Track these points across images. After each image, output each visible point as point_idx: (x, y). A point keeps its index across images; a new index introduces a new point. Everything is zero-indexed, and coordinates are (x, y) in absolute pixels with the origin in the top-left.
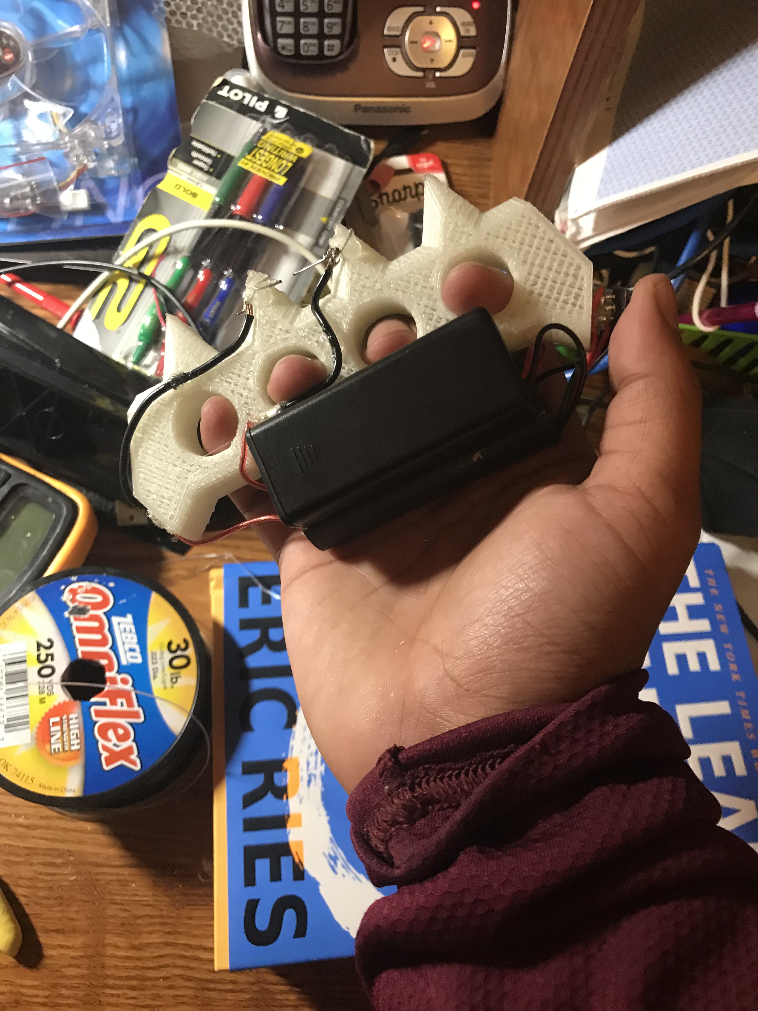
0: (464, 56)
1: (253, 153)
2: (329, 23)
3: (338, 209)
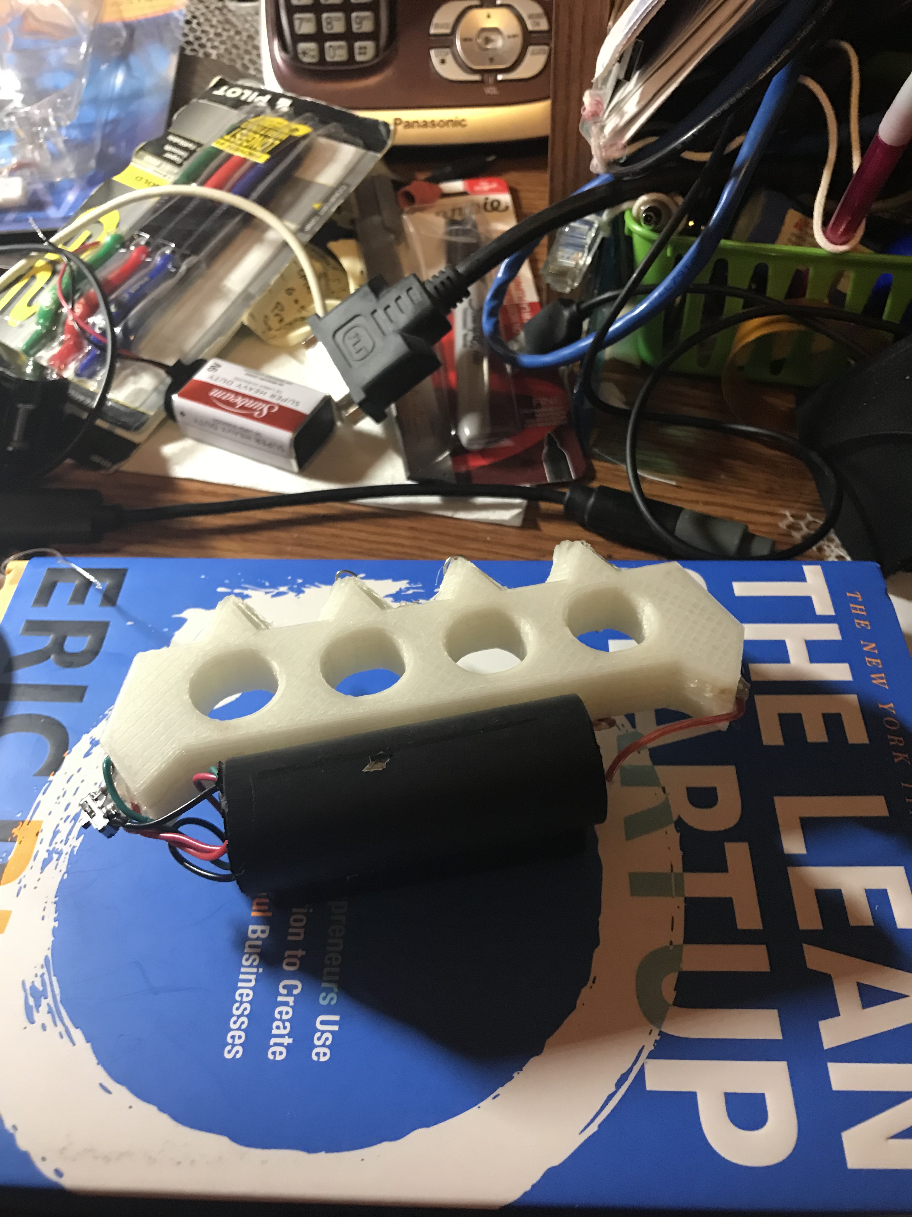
0: (533, 54)
1: (233, 133)
2: (357, 17)
3: (337, 195)
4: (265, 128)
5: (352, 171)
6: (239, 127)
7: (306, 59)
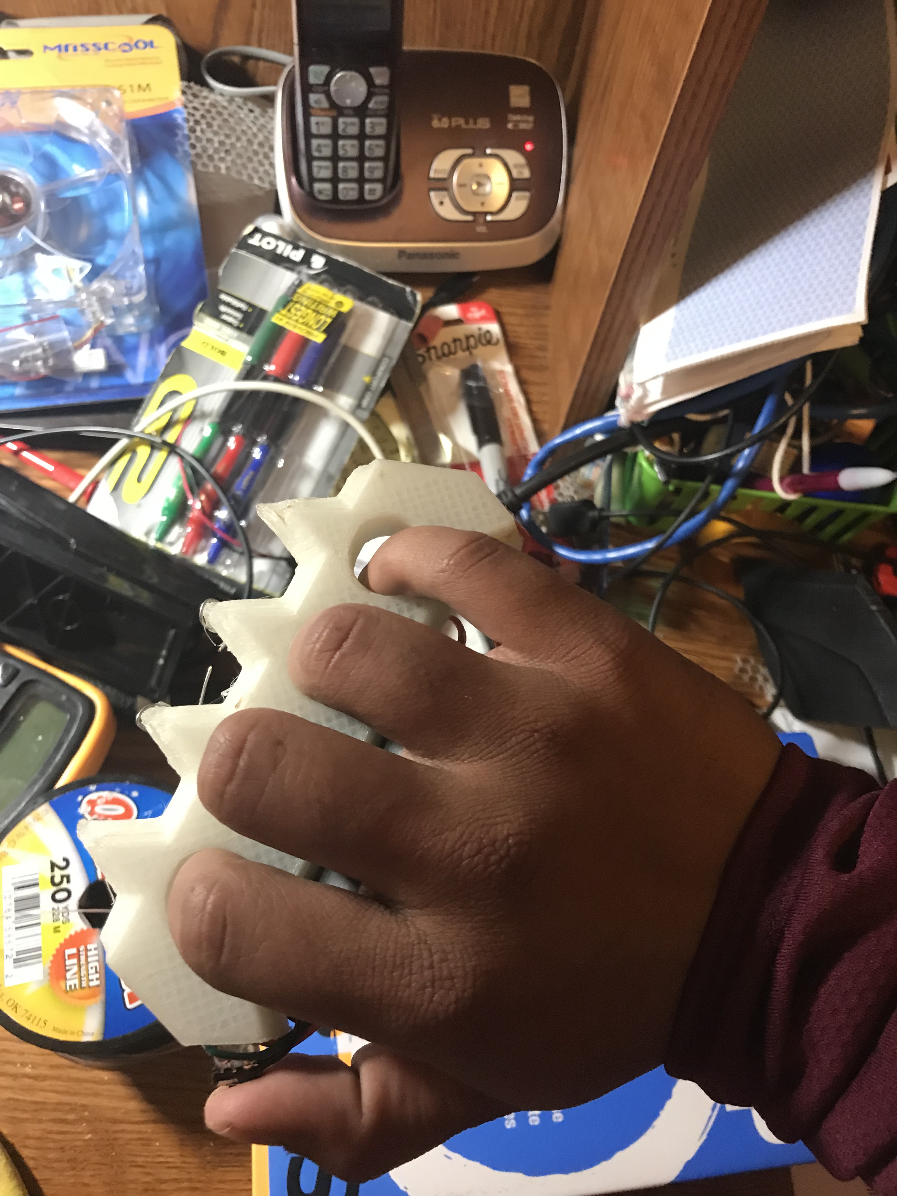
0: (517, 199)
1: (288, 308)
2: (370, 167)
3: (382, 368)
4: (315, 301)
5: (389, 341)
6: (291, 301)
7: (321, 197)
